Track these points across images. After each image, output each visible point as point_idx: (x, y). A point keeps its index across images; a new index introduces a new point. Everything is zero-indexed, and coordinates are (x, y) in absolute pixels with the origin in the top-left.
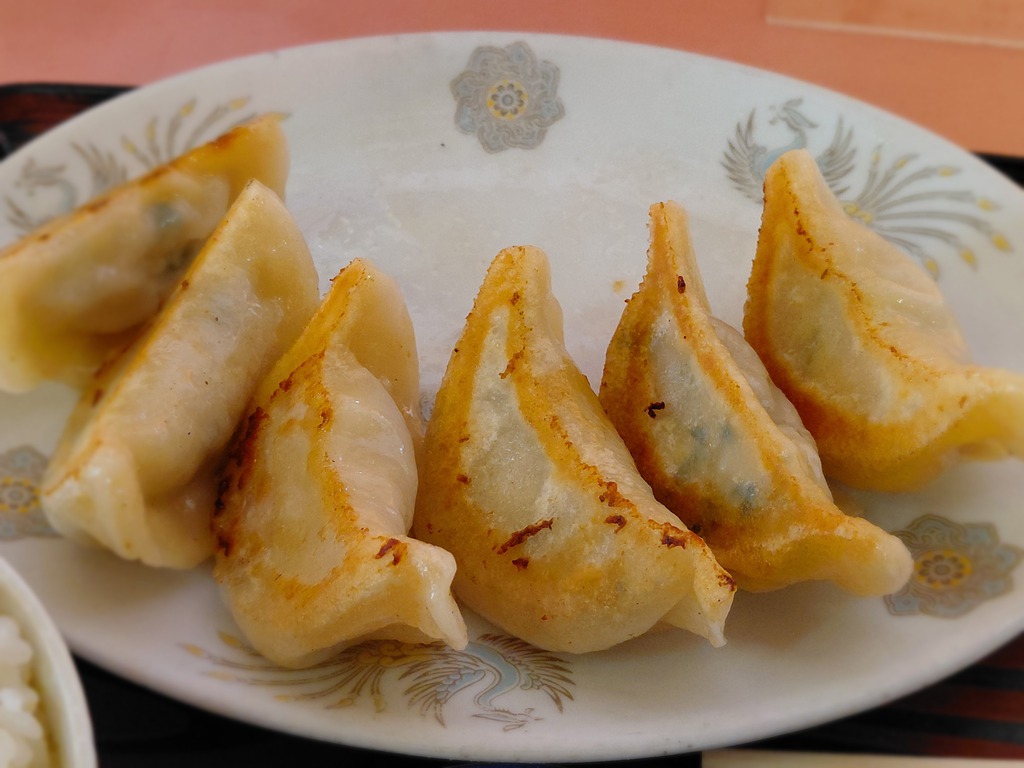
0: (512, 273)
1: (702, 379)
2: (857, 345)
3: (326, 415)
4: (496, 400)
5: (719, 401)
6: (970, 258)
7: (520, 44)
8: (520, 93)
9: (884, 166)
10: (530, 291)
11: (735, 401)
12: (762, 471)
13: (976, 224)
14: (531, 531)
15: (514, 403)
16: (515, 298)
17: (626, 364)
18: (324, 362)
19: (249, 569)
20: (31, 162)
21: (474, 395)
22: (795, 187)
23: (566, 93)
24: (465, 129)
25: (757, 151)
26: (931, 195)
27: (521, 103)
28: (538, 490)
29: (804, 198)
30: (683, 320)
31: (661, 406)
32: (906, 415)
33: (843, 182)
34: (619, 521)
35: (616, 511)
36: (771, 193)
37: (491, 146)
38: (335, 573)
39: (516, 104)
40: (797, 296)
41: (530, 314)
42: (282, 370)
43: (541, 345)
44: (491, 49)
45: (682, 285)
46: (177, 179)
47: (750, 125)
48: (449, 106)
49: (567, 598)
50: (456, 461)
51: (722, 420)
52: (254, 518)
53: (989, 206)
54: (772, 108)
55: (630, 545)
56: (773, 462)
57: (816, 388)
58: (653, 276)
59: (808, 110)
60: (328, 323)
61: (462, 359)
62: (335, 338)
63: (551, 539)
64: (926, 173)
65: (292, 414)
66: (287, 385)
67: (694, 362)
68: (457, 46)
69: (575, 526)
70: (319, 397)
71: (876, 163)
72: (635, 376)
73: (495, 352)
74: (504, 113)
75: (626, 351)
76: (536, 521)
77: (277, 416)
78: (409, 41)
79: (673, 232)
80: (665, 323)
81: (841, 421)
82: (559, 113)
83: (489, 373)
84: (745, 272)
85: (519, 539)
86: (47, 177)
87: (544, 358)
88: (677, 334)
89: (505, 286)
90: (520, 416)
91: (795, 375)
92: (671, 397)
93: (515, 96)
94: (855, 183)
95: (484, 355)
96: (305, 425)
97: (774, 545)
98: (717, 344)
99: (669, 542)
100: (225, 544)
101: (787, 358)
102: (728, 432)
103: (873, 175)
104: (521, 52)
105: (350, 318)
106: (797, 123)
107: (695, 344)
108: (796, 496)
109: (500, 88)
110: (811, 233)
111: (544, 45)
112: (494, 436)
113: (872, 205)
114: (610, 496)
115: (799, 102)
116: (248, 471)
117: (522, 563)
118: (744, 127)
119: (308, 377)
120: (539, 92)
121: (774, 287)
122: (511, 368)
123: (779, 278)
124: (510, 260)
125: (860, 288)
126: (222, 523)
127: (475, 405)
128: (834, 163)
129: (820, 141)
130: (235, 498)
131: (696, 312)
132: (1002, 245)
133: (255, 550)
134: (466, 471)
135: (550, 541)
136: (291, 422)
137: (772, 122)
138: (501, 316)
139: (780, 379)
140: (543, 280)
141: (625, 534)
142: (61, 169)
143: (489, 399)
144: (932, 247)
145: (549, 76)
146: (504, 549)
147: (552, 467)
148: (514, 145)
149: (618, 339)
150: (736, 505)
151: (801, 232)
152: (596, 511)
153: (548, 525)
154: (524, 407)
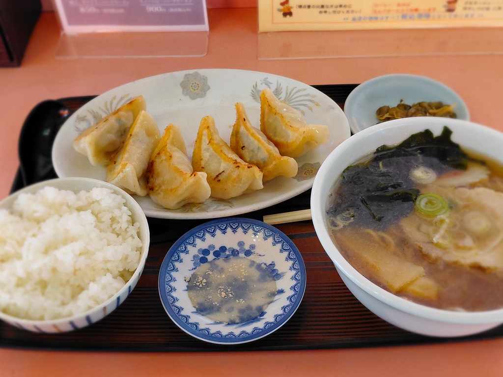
0: (206, 122)
1: (252, 138)
2: (284, 127)
3: (171, 157)
4: (207, 150)
5: (256, 142)
6: (311, 109)
7: (196, 72)
8: (198, 84)
9: (289, 91)
10: (211, 125)
11: (259, 141)
12: (266, 153)
13: (311, 101)
14: (220, 174)
15: (211, 149)
16: (208, 127)
17: (235, 140)
18: (167, 147)
19: (159, 191)
20: (78, 116)
21: (202, 150)
22: (267, 96)
23: (209, 83)
24: (186, 95)
25: (259, 91)
26: (301, 96)
27: (199, 87)
28: (220, 166)
29: (269, 98)
30: (246, 127)
31: (244, 147)
32: (294, 138)
33: (280, 96)
34: (238, 167)
35: (237, 165)
36: (262, 98)
37: (193, 98)
38: (181, 183)
39: (197, 87)
40: (270, 120)
41: (212, 130)
42: (157, 151)
43: (215, 137)
44: (189, 74)
45: (245, 120)
46: (121, 113)
47: (256, 86)
48: (181, 90)
49: (230, 184)
50: (200, 164)
51: (257, 146)
52: (157, 181)
53: (313, 96)
54: (261, 80)
55: (241, 170)
56: (268, 151)
57: (277, 139)
58: (238, 120)
59: (270, 80)
60: (166, 138)
61: (198, 143)
62: (169, 141)
63: (224, 174)
64: (298, 91)
65: (162, 159)
66: (159, 154)
67: (250, 135)
68: (180, 75)
69: (229, 170)
70: (168, 154)
71: (287, 91)
72: (237, 142)
73: (205, 140)
74: (195, 90)
75: (235, 137)
76: (221, 172)
77: (157, 160)
78: (168, 75)
79: (241, 109)
80: (242, 129)
81: (283, 144)
82: (209, 88)
83: (205, 144)
84: (259, 118)
85: (217, 176)
86: (82, 119)
87: (216, 139)
88: (245, 130)
89: (205, 125)
90: (213, 152)
91: (273, 137)
92: (246, 145)
93: (197, 85)
94: (283, 96)
95: (203, 141)
96: (166, 160)
97: (270, 167)
98: (254, 131)
99: (249, 167)
100: (152, 189)
101: (271, 134)
102: (259, 148)
103: (287, 93)
104: (197, 74)
105: (171, 136)
106: (268, 84)
107: (249, 132)
108: (273, 156)
109: (193, 84)
110: (271, 106)
111: (202, 72)
112: (208, 157)
113: (288, 100)
114: (236, 162)
115: (267, 78)
116: (154, 173)
117: (219, 181)
118: (255, 86)
119: (164, 150)
120: (203, 84)
121: (266, 119)
122: (209, 142)
123: (266, 117)
124: (205, 119)
125: (283, 115)
126: (150, 185)
127: (202, 152)
128: (277, 92)
129: (274, 87)
130: (151, 180)
131: (248, 125)
132: (317, 105)
133: (160, 187)
134: (203, 166)
135: (224, 175)
136: (162, 160)
137: (261, 84)
138: (205, 132)
139: (269, 139)
140: (213, 122)
141: (240, 169)
142: (85, 117)
143: (205, 150)
144: (302, 108)
145: (205, 79)
146: (215, 179)
147: (222, 160)
148: (199, 97)
149: (232, 135)
150: (262, 162)
151: (269, 106)
152: (233, 166)
153: (223, 172)
154: (214, 150)
